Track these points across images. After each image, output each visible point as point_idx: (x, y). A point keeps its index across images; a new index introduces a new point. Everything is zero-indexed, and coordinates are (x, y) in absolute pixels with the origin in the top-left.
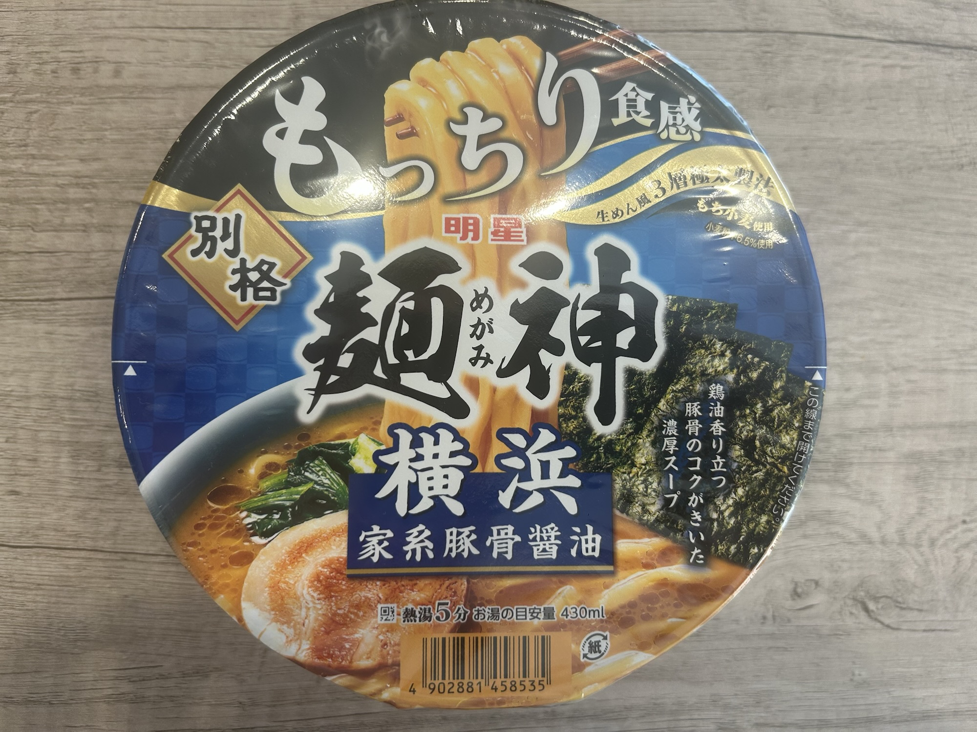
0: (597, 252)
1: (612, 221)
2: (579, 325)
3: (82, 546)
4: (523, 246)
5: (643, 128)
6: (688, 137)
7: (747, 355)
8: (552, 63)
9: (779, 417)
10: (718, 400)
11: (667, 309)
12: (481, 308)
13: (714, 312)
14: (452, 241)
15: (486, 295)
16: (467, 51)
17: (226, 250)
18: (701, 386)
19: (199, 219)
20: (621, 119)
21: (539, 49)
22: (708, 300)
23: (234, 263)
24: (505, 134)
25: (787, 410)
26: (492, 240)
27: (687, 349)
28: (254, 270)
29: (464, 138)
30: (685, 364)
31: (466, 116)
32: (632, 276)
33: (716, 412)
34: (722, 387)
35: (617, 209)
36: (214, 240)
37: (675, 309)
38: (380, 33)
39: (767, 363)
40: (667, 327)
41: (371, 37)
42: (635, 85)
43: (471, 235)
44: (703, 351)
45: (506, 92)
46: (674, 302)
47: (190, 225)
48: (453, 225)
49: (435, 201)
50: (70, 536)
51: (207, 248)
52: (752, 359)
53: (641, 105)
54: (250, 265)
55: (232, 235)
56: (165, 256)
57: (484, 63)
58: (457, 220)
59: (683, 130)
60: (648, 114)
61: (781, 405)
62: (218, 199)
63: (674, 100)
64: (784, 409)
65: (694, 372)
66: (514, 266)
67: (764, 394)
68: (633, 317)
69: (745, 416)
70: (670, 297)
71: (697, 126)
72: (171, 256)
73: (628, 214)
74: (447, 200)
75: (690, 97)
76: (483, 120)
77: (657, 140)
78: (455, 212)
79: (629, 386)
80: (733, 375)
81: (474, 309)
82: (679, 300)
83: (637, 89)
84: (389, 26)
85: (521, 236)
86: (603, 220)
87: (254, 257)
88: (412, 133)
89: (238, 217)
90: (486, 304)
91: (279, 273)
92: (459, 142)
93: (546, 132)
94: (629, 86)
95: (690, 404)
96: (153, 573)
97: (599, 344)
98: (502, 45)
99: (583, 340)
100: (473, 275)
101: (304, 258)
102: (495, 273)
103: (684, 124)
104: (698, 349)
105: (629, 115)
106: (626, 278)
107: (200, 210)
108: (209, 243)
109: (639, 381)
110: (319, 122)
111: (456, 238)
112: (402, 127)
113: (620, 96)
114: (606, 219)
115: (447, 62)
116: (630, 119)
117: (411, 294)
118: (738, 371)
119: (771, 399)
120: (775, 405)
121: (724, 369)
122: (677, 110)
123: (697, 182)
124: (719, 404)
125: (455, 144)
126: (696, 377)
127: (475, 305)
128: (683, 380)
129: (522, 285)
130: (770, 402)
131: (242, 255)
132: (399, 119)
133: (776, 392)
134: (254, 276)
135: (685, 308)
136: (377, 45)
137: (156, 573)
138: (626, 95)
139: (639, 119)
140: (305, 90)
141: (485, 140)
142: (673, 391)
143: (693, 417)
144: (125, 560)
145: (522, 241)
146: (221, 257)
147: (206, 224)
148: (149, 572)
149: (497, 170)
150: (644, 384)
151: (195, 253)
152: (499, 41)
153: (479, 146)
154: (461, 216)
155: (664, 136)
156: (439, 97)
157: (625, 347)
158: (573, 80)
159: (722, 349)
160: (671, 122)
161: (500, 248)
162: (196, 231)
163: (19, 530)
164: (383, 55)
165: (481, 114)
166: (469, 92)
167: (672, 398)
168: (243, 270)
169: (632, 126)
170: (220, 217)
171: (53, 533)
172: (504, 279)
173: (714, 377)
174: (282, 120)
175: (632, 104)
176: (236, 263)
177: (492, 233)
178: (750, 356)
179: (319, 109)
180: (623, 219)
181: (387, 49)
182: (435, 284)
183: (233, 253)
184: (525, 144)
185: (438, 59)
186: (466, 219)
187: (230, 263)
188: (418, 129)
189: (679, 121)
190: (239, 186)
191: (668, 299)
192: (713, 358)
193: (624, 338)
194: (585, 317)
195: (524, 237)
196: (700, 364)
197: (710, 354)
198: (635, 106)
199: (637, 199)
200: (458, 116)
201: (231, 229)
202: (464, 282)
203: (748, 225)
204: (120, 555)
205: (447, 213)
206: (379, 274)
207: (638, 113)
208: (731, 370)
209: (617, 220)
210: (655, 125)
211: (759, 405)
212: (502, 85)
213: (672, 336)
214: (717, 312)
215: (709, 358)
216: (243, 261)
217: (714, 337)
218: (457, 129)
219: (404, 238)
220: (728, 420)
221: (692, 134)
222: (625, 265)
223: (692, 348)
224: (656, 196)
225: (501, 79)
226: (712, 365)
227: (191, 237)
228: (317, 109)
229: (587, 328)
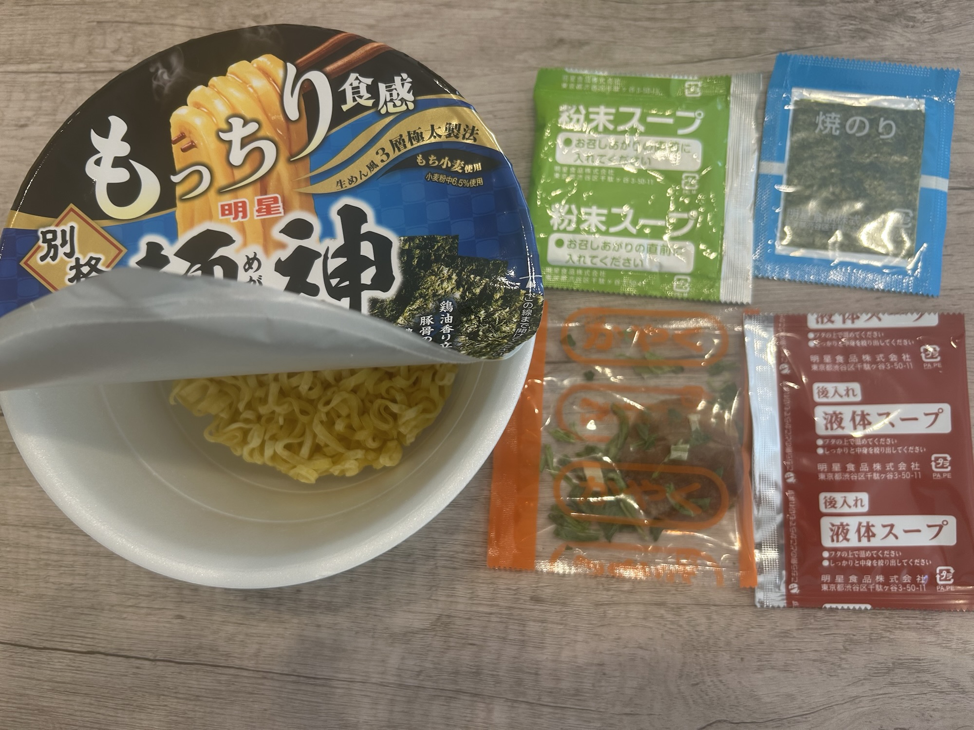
0: (339, 213)
1: (349, 187)
2: (330, 271)
3: (231, 664)
4: (281, 217)
5: (367, 108)
6: (404, 108)
7: (470, 275)
8: (292, 70)
9: (499, 317)
10: (448, 312)
11: (400, 248)
12: (252, 268)
13: (439, 244)
14: (227, 221)
15: (255, 258)
16: (228, 74)
17: (65, 254)
18: (433, 304)
19: (44, 234)
20: (349, 104)
21: (281, 62)
22: (434, 236)
23: (71, 262)
24: (261, 134)
25: (506, 312)
26: (257, 216)
27: (420, 277)
28: (85, 265)
29: (230, 142)
30: (419, 289)
31: (230, 124)
32: (370, 226)
33: (446, 320)
34: (451, 303)
35: (352, 177)
36: (56, 247)
37: (407, 247)
38: (162, 73)
39: (487, 279)
40: (402, 263)
41: (156, 78)
42: (358, 75)
43: (241, 214)
44: (433, 277)
45: (260, 101)
46: (405, 241)
47: (38, 239)
48: (227, 210)
49: (212, 193)
50: (222, 655)
51: (51, 254)
52: (475, 278)
53: (363, 91)
54: (82, 262)
55: (69, 242)
56: (22, 264)
57: (241, 81)
58: (230, 205)
59: (398, 103)
60: (370, 96)
61: (501, 310)
62: (57, 217)
63: (389, 81)
64: (504, 312)
65: (427, 294)
66: (276, 233)
67: (486, 304)
68: (373, 259)
69: (471, 320)
70: (402, 238)
71: (410, 97)
72: (26, 263)
73: (361, 179)
74: (221, 191)
75: (402, 74)
76: (244, 126)
77: (380, 116)
78: (228, 200)
79: (372, 311)
80: (460, 293)
81: (246, 270)
82: (410, 239)
83: (359, 77)
84: (169, 68)
85: (278, 210)
86: (342, 187)
87: (85, 256)
88: (192, 146)
89: (72, 228)
90: (255, 265)
91: (103, 265)
92: (227, 146)
93: (292, 127)
94: (353, 76)
95: (424, 317)
96: (286, 690)
97: (347, 283)
98: (253, 65)
99: (334, 282)
100: (245, 244)
101: (120, 251)
102: (261, 240)
103: (400, 98)
104: (429, 276)
105: (354, 100)
106: (365, 228)
107: (44, 227)
108: (53, 250)
109: (381, 307)
110: (124, 149)
111: (230, 218)
112: (184, 143)
113: (347, 87)
114: (344, 186)
115: (214, 86)
116: (356, 103)
117: (199, 266)
118: (463, 290)
119: (492, 307)
120: (495, 311)
121: (452, 289)
122: (393, 87)
123: (414, 143)
124: (448, 314)
125: (223, 147)
126: (429, 298)
127: (247, 267)
128: (418, 302)
129: (282, 246)
130: (492, 309)
131: (77, 255)
132: (182, 137)
133: (497, 301)
134: (85, 269)
135: (416, 245)
136: (161, 83)
137: (290, 691)
138: (351, 85)
139: (362, 102)
140: (112, 127)
141: (246, 141)
142: (410, 310)
143: (426, 325)
144: (265, 678)
145: (280, 213)
146: (62, 259)
147: (49, 236)
148: (283, 690)
149: (257, 163)
150: (386, 308)
151: (43, 258)
152: (250, 62)
153: (243, 146)
154: (232, 202)
155: (383, 111)
156: (210, 114)
157: (369, 283)
158: (309, 81)
159: (449, 273)
160: (388, 99)
161: (263, 221)
162: (43, 242)
163: (183, 649)
164: (166, 90)
165: (242, 121)
166: (232, 106)
167: (409, 315)
168: (78, 266)
169: (358, 109)
170: (59, 230)
171: (209, 652)
172: (268, 244)
173: (444, 296)
174: (98, 152)
175: (356, 91)
176: (72, 262)
177: (257, 211)
178: (472, 276)
179: (123, 139)
180: (358, 183)
181: (169, 84)
182: (216, 255)
183: (70, 255)
184: (277, 139)
185: (207, 85)
186: (236, 204)
187: (68, 262)
188: (196, 142)
189: (395, 96)
190: (72, 206)
191: (400, 240)
192: (442, 282)
193: (367, 276)
194: (334, 264)
195: (281, 210)
196: (432, 288)
197: (440, 278)
198: (359, 92)
199: (367, 166)
200: (224, 126)
201: (68, 238)
202: (238, 251)
203: (460, 169)
204: (261, 673)
205: (222, 201)
206: (175, 255)
207: (361, 97)
208: (458, 289)
209: (353, 185)
210: (376, 104)
211: (482, 312)
212: (255, 95)
213: (406, 269)
214: (442, 244)
215: (439, 282)
216: (77, 260)
217: (441, 265)
218: (225, 136)
219: (191, 225)
220: (456, 325)
221: (406, 105)
222: (363, 218)
223: (424, 276)
224: (382, 161)
225: (255, 91)
226: (442, 287)
227: (39, 247)
228: (123, 140)
229: (337, 273)
